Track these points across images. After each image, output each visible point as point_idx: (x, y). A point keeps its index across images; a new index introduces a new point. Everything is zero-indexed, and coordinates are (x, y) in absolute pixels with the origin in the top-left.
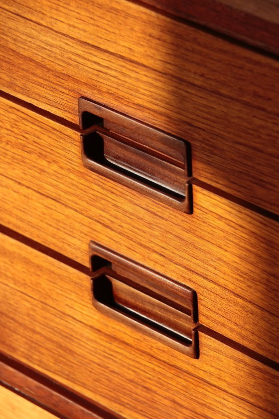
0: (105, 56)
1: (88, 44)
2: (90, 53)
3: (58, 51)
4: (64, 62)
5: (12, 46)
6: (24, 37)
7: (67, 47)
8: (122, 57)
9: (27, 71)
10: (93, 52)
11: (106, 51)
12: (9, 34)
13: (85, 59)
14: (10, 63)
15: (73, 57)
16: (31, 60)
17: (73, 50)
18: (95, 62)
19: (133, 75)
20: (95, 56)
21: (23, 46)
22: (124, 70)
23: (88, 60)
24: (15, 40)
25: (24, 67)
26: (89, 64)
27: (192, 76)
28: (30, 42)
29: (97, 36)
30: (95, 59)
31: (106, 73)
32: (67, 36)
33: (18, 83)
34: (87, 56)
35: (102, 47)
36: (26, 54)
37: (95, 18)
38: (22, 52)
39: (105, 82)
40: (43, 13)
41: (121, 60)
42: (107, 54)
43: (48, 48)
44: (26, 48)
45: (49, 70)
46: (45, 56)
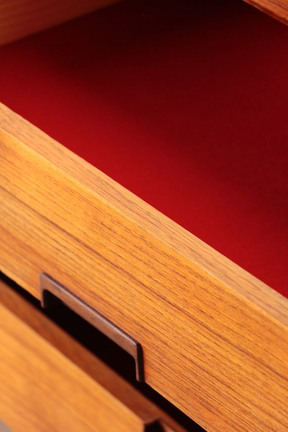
0: (63, 235)
2: (50, 229)
7: (29, 218)
8: (78, 240)
10: (52, 229)
13: (45, 234)
18: (54, 240)
19: (88, 260)
22: (80, 254)
23: (48, 236)
26: (49, 240)
29: (55, 213)
30: (54, 236)
32: (29, 207)
35: (60, 225)
37: (53, 194)
40: (7, 179)
41: (77, 242)
42: (65, 234)
43: (13, 215)
45: (14, 238)
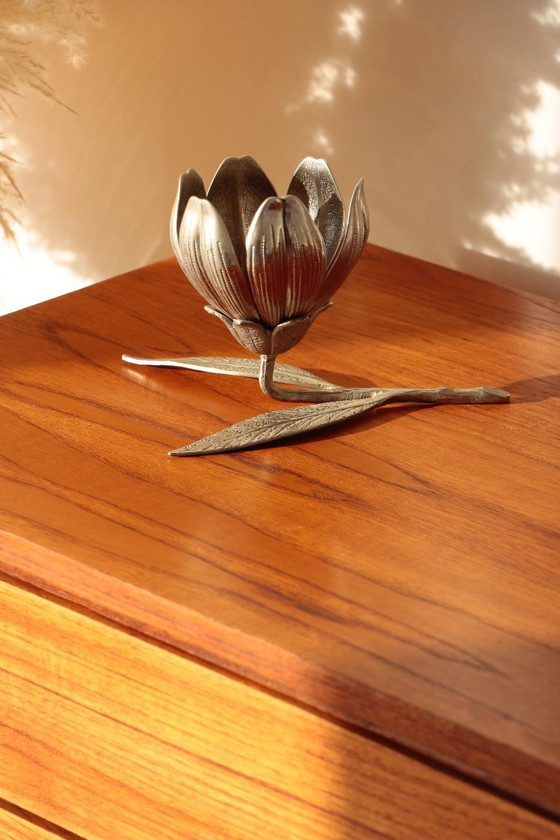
1: (212, 762)
3: (165, 773)
4: (173, 788)
5: (93, 763)
6: (113, 750)
9: (116, 803)
11: (239, 774)
12: (90, 745)
14: (88, 790)
15: (189, 782)
16: (122, 785)
17: (189, 771)
20: (222, 781)
21: (110, 763)
24: (99, 754)
25: (111, 796)
27: (373, 817)
28: (122, 757)
31: (238, 809)
33: (101, 822)
34: (209, 780)
36: (114, 775)
38: (108, 771)
39: (237, 822)
44: (116, 766)
46: (144, 780)
